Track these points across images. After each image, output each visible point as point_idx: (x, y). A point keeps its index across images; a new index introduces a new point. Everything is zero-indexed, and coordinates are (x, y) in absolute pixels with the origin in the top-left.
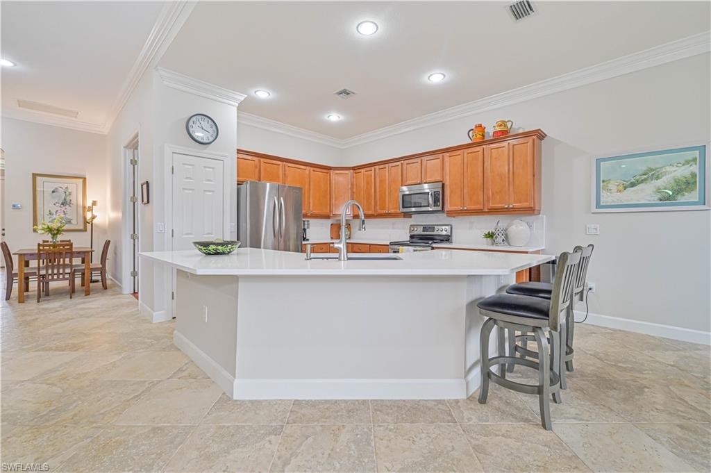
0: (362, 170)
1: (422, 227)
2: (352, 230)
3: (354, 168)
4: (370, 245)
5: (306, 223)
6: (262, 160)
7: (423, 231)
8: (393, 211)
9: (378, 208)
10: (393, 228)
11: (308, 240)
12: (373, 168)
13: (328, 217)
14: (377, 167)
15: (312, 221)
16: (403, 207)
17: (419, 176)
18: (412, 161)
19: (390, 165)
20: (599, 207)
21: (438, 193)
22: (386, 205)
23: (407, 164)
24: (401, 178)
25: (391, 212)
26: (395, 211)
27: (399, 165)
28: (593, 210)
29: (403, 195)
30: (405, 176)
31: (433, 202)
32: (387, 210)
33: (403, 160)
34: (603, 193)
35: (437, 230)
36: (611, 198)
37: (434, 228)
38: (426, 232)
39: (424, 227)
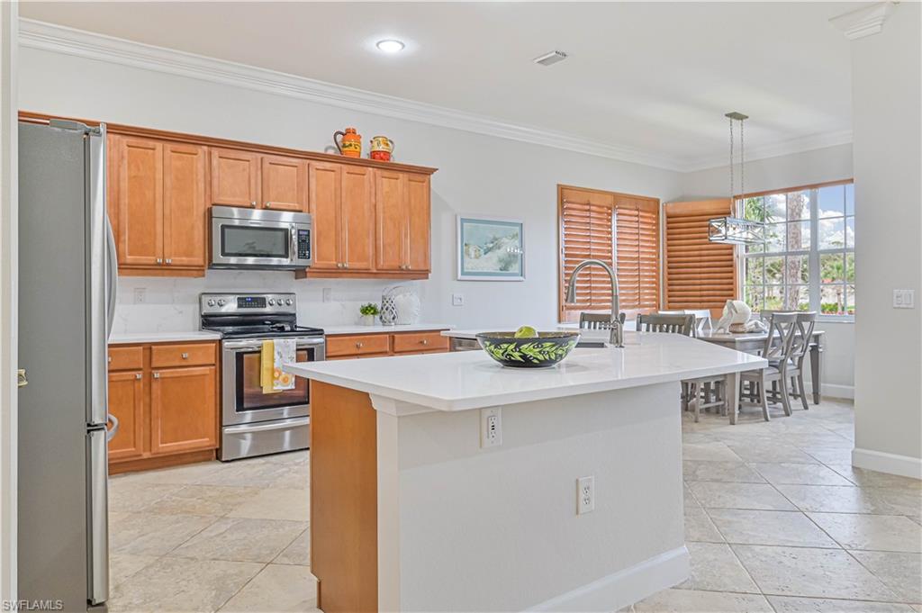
1: (235, 298)
16: (224, 254)
17: (253, 191)
18: (233, 154)
19: (169, 146)
20: (463, 274)
21: (306, 233)
22: (154, 244)
23: (220, 157)
24: (203, 185)
25: (173, 263)
26: (185, 260)
27: (196, 154)
28: (460, 277)
29: (223, 227)
30: (215, 182)
31: (296, 249)
32: (161, 255)
33: (208, 146)
34: (466, 259)
35: (271, 305)
36: (471, 264)
37: (264, 299)
38: (246, 308)
39: (239, 298)
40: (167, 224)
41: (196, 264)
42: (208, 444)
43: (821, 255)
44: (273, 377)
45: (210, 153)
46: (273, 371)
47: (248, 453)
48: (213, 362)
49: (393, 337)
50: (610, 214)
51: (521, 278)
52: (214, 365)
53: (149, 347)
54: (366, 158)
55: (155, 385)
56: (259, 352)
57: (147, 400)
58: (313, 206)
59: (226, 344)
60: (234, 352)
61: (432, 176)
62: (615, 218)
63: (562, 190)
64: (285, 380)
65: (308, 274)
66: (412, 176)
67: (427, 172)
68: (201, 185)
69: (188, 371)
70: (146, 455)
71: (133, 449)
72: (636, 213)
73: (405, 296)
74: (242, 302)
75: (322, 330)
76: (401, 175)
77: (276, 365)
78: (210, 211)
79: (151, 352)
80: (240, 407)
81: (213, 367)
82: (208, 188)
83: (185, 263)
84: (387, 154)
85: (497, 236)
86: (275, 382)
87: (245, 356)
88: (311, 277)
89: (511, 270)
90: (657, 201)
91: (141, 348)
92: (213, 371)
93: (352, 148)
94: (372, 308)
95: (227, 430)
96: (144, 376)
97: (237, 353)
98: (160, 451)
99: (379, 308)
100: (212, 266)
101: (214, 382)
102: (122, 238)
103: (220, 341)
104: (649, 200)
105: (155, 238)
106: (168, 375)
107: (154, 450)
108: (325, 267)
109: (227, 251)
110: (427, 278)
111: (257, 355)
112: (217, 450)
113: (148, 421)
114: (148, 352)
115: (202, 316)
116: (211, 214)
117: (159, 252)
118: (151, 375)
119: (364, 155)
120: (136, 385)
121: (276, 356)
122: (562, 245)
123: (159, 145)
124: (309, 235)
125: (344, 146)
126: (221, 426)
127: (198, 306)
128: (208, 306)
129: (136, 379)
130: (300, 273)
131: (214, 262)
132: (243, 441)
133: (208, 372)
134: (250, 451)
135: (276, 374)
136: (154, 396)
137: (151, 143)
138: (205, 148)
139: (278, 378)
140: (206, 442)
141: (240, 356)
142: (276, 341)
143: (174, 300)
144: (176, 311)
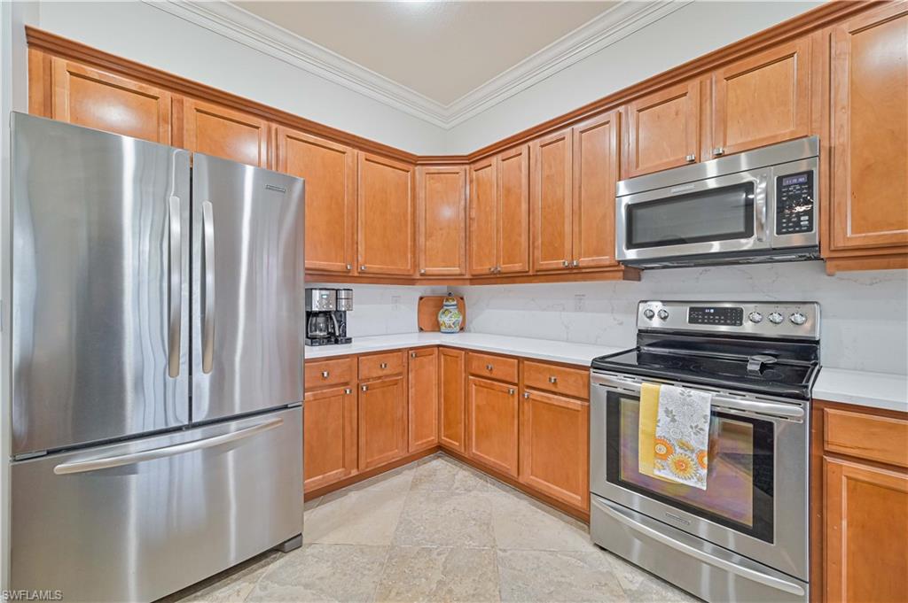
0: (494, 160)
1: (687, 309)
2: (468, 311)
3: (474, 159)
4: (520, 359)
5: (343, 294)
6: (189, 102)
7: (692, 321)
8: (585, 261)
9: (538, 253)
10: (579, 309)
11: (349, 341)
12: (524, 148)
13: (408, 280)
14: (533, 144)
15: (359, 290)
16: (631, 246)
19: (579, 127)
21: (802, 179)
22: (564, 246)
25: (582, 265)
27: (608, 122)
29: (631, 208)
32: (570, 257)
33: (624, 103)
35: (754, 322)
38: (703, 323)
39: (691, 309)
42: (579, 504)
52: (586, 400)
53: (522, 362)
55: (526, 405)
60: (606, 390)
64: (682, 466)
69: (556, 400)
70: (521, 480)
71: (509, 467)
74: (697, 314)
77: (659, 432)
79: (524, 366)
80: (612, 477)
83: (595, 264)
87: (622, 400)
88: (839, 268)
91: (517, 360)
92: (587, 409)
96: (519, 393)
97: (609, 393)
101: (586, 425)
103: (590, 369)
105: (564, 239)
106: (539, 399)
109: (634, 241)
117: (568, 254)
120: (511, 399)
123: (568, 131)
129: (510, 394)
140: (577, 499)
143: (613, 309)
144: (616, 322)
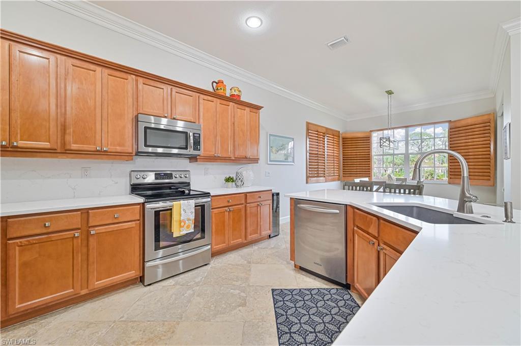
7: (157, 179)
16: (146, 145)
17: (165, 108)
18: (152, 83)
19: (107, 71)
20: (270, 161)
21: (198, 135)
22: (95, 137)
23: (144, 84)
24: (131, 100)
25: (109, 150)
26: (119, 149)
27: (127, 79)
28: (269, 163)
29: (146, 128)
30: (140, 99)
31: (192, 145)
32: (100, 145)
33: (136, 75)
34: (272, 154)
35: (176, 177)
36: (273, 157)
37: (171, 174)
38: (160, 179)
39: (155, 174)
40: (105, 123)
41: (127, 151)
42: (134, 275)
43: (410, 156)
44: (181, 226)
45: (137, 81)
46: (180, 222)
47: (162, 277)
48: (139, 218)
49: (246, 195)
50: (324, 136)
51: (293, 164)
52: (138, 220)
53: (86, 212)
54: (229, 96)
55: (91, 239)
56: (171, 209)
57: (85, 250)
58: (201, 120)
59: (148, 206)
60: (154, 211)
61: (260, 110)
62: (326, 138)
63: (308, 124)
64: (188, 227)
65: (198, 160)
66: (252, 109)
67: (258, 108)
68: (130, 100)
69: (118, 227)
70: (84, 292)
71: (72, 290)
72: (332, 136)
73: (247, 172)
74: (158, 176)
75: (209, 193)
76: (246, 108)
77: (182, 218)
78: (137, 117)
79: (88, 215)
80: (157, 248)
81: (139, 222)
82: (135, 103)
83: (119, 151)
84: (239, 96)
85: (284, 143)
86: (181, 229)
87: (161, 213)
88: (200, 161)
89: (289, 160)
90: (339, 132)
91: (79, 212)
92: (138, 225)
93: (222, 90)
94: (231, 179)
95: (147, 265)
96: (81, 233)
97: (155, 211)
98: (96, 287)
99: (235, 178)
100: (138, 153)
101: (138, 232)
102: (67, 131)
103: (143, 204)
104: (337, 131)
105: (95, 133)
106: (104, 231)
107: (91, 287)
108: (208, 156)
109: (148, 144)
110: (258, 163)
111: (169, 211)
112: (140, 277)
113: (85, 266)
114: (85, 215)
115: (131, 185)
116: (137, 119)
117: (98, 142)
118: (88, 232)
119: (228, 95)
120: (75, 241)
121: (182, 212)
122: (308, 148)
123: (99, 69)
124: (200, 137)
125: (217, 89)
126: (144, 262)
127: (128, 178)
128: (136, 179)
129: (74, 237)
130: (193, 159)
131: (139, 150)
132: (158, 270)
133: (134, 226)
134: (162, 276)
135: (182, 224)
136: (91, 248)
137: (92, 67)
138: (134, 76)
139: (183, 226)
140: (133, 274)
141: (157, 213)
142: (182, 202)
143: (111, 175)
144: (114, 182)
